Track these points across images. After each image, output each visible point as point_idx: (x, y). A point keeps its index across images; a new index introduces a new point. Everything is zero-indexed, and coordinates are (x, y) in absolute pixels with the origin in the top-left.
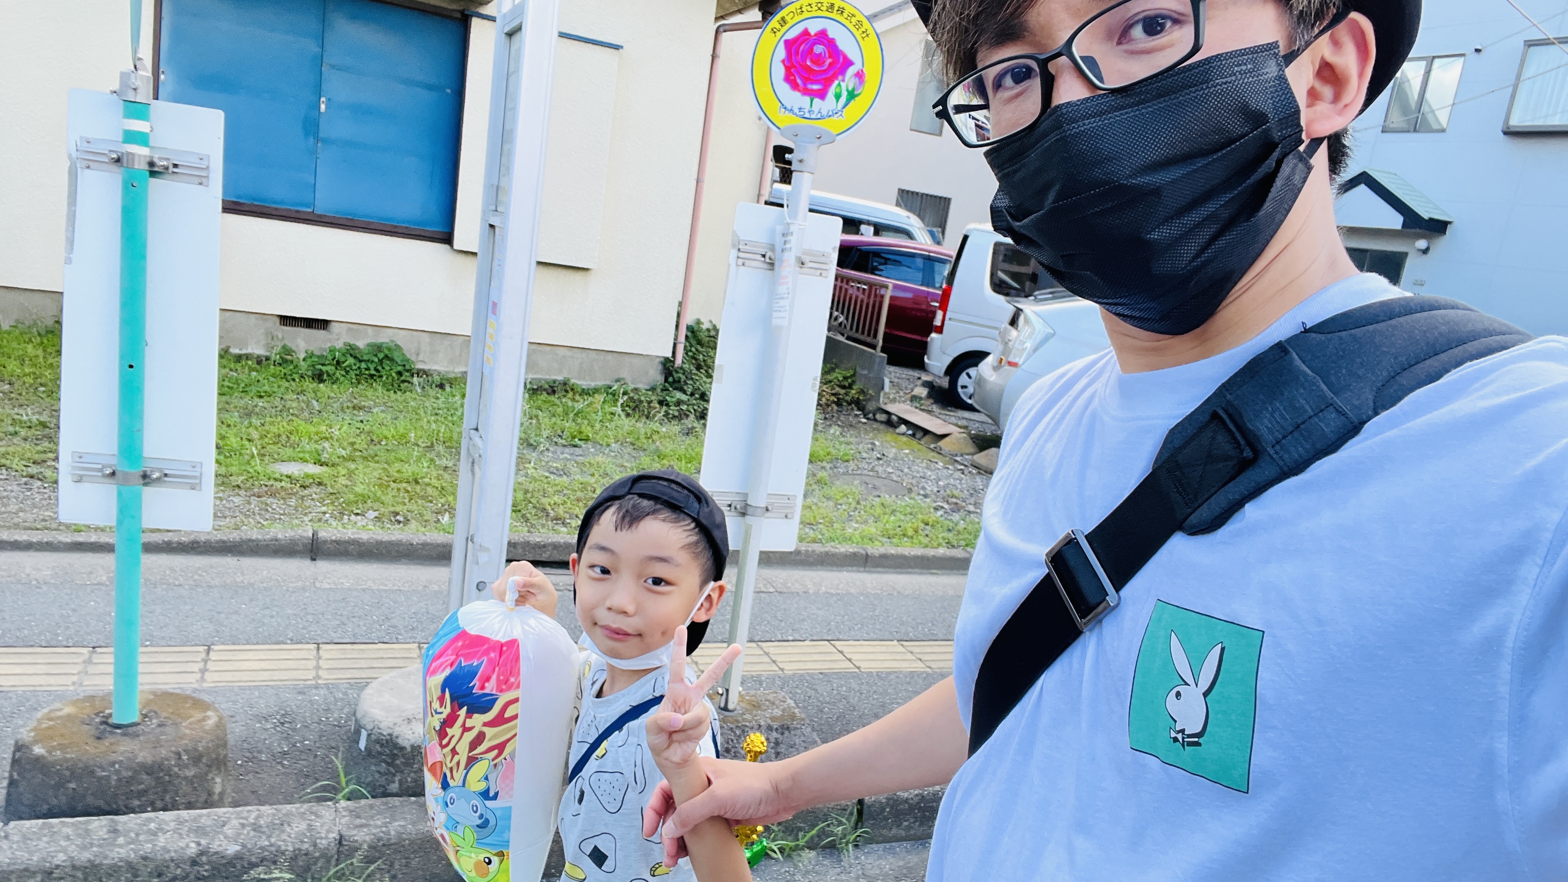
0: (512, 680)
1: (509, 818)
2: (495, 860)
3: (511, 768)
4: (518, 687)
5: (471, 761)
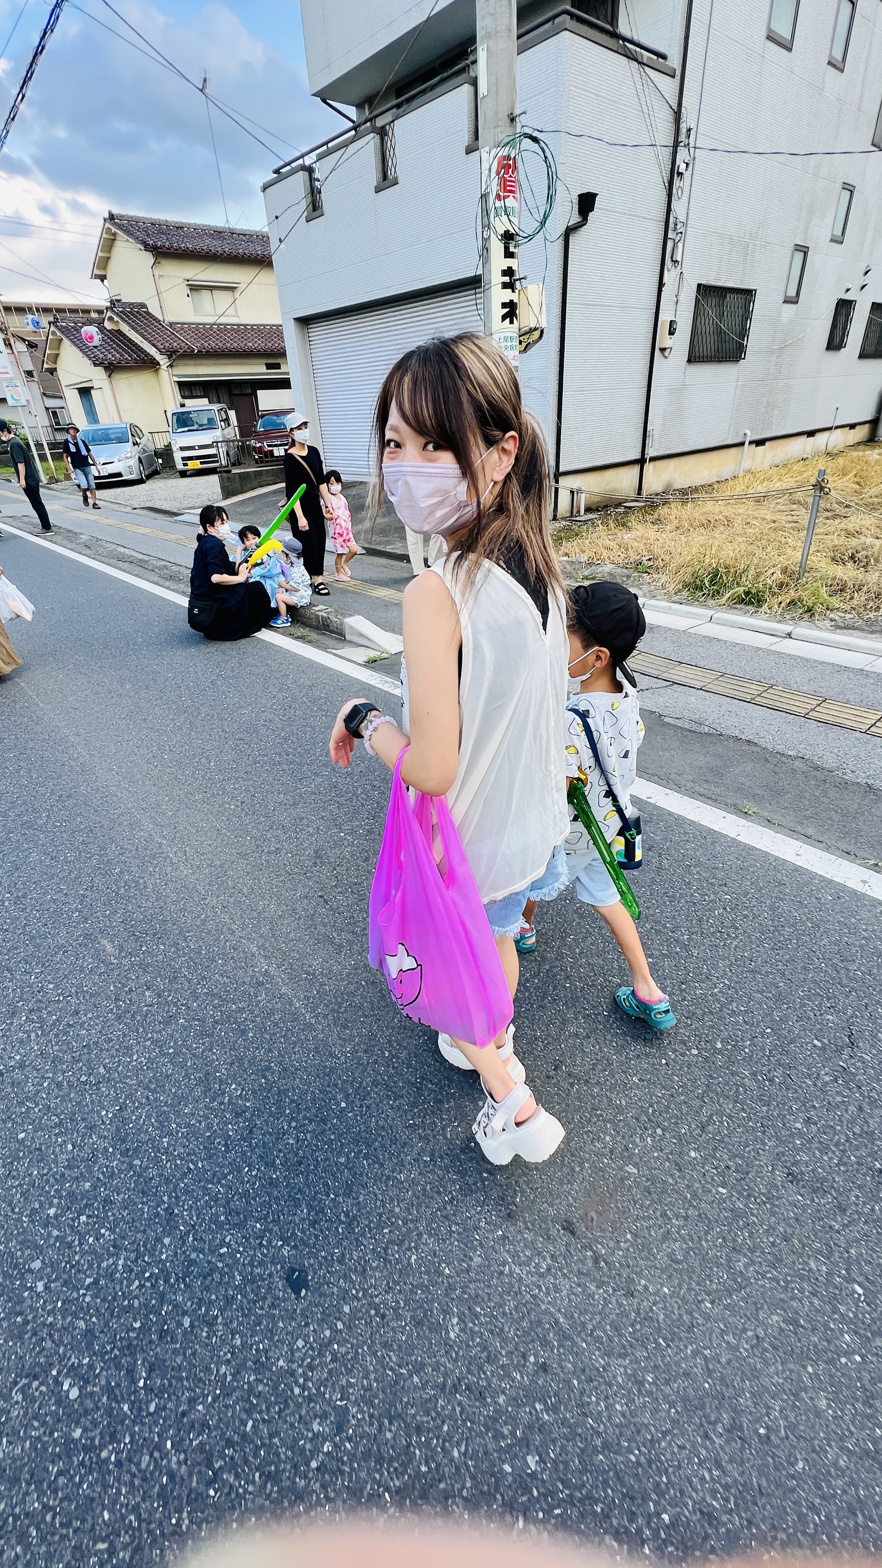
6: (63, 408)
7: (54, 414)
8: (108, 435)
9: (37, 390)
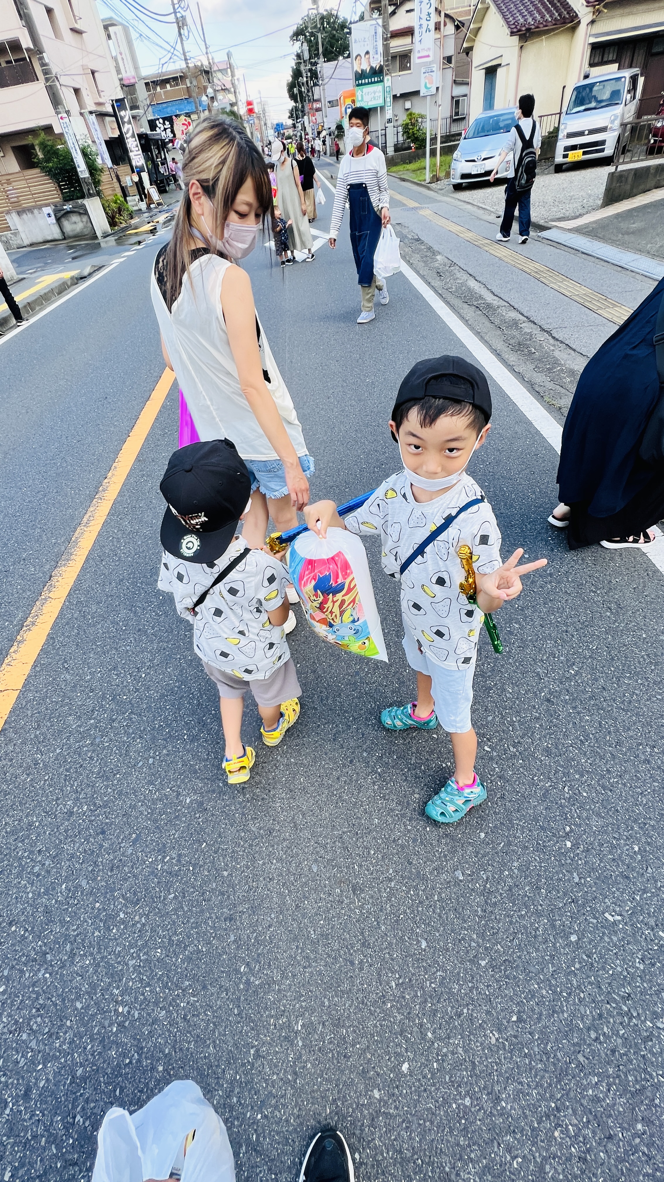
0: (348, 571)
1: (366, 624)
2: (366, 641)
3: (360, 606)
4: (352, 573)
5: (342, 613)
6: (465, 96)
7: (456, 103)
8: (497, 122)
9: (450, 75)
